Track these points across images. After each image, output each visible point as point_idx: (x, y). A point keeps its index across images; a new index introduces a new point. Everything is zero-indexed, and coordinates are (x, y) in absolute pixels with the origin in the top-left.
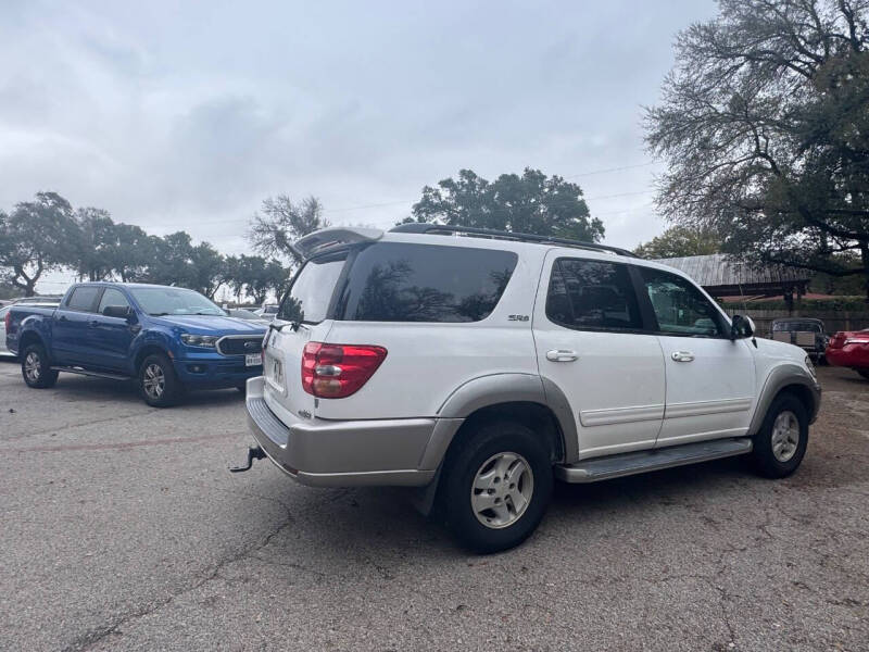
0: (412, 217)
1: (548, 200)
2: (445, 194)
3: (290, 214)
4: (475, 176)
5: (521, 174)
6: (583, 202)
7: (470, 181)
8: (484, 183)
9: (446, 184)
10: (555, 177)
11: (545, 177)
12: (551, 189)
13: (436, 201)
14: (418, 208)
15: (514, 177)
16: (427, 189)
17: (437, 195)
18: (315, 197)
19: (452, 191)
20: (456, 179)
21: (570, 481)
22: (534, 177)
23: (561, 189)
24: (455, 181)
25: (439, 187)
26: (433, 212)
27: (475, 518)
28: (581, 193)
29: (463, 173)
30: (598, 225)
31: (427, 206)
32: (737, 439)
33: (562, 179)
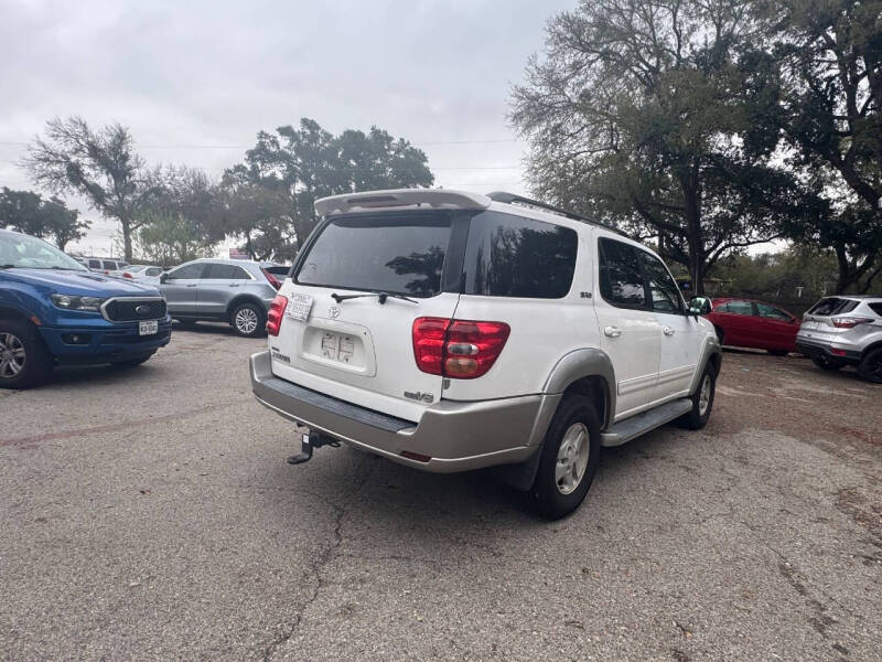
0: (245, 164)
1: (396, 163)
2: (284, 142)
3: (88, 143)
4: (318, 128)
5: (367, 133)
6: (427, 169)
7: (312, 132)
8: (328, 137)
9: (285, 131)
10: (402, 140)
11: (392, 139)
12: (398, 152)
13: (273, 149)
14: (252, 155)
15: (360, 134)
16: (262, 135)
17: (274, 142)
18: (123, 126)
19: (292, 141)
20: (297, 127)
22: (381, 138)
23: (407, 153)
24: (296, 130)
25: (277, 134)
26: (270, 162)
27: (556, 486)
28: (425, 160)
29: (305, 122)
31: (261, 153)
32: (680, 399)
33: (408, 143)
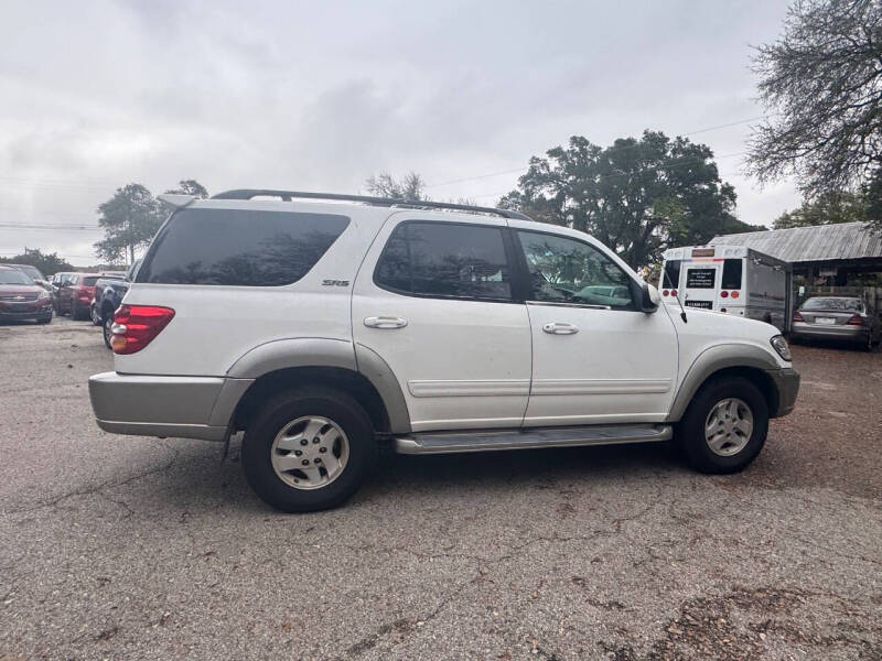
0: (518, 189)
1: (669, 166)
2: (554, 164)
3: (393, 192)
4: (587, 143)
5: (639, 138)
6: (713, 166)
7: (581, 149)
8: (596, 150)
9: (554, 153)
10: (679, 138)
11: (668, 139)
12: (674, 152)
13: (543, 172)
14: (524, 180)
15: (631, 141)
16: (535, 160)
17: (545, 165)
18: (416, 174)
19: (560, 160)
20: (566, 147)
21: (401, 451)
22: (656, 142)
23: (685, 152)
24: (565, 150)
25: (546, 157)
26: (541, 184)
27: (277, 476)
28: (710, 155)
29: (574, 140)
30: (728, 190)
31: (534, 178)
32: (657, 425)
33: (687, 140)
